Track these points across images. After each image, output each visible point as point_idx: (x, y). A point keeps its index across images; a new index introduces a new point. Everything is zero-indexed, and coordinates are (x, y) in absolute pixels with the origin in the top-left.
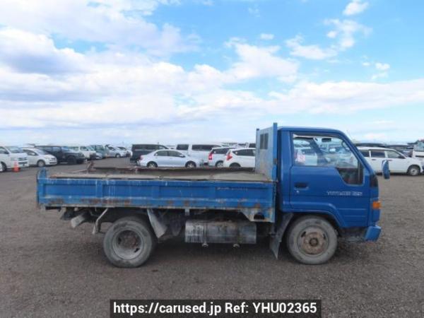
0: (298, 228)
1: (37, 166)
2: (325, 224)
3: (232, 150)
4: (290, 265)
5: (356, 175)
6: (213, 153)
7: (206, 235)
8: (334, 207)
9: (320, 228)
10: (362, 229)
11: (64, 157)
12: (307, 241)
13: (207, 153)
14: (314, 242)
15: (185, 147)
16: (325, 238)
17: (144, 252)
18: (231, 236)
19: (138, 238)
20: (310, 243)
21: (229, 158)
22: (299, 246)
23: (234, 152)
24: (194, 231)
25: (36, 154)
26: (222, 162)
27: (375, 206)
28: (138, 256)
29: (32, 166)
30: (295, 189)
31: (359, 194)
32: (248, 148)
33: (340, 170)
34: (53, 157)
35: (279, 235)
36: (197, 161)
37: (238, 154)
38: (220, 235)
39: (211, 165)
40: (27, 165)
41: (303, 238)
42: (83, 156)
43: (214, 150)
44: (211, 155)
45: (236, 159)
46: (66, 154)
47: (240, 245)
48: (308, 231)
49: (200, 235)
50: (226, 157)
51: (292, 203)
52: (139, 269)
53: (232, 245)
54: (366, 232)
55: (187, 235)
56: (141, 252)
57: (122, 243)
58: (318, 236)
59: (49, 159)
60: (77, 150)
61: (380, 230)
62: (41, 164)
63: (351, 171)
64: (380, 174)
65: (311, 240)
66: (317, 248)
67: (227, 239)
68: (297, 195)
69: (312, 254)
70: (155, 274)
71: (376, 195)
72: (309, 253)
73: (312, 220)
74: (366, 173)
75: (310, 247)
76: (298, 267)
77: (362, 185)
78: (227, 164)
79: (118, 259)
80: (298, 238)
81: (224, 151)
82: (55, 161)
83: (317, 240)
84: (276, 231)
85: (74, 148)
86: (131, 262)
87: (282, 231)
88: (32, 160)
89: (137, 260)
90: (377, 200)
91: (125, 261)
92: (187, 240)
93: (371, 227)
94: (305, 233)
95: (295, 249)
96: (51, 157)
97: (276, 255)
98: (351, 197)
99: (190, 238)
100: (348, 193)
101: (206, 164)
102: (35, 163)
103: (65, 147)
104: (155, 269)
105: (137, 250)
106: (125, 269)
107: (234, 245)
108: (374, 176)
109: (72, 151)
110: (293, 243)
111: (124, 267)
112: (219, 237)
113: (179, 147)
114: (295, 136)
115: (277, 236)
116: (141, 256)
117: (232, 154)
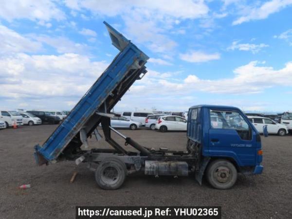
0: (214, 167)
1: (28, 125)
2: (230, 164)
3: (161, 117)
4: (208, 189)
5: (248, 134)
6: (148, 118)
7: (158, 169)
8: (235, 154)
9: (227, 167)
10: (252, 168)
11: (46, 119)
12: (219, 175)
13: (144, 118)
14: (223, 175)
15: (129, 114)
16: (230, 173)
17: (120, 181)
18: (173, 171)
19: (117, 171)
20: (221, 176)
21: (160, 122)
22: (215, 178)
23: (163, 118)
24: (150, 168)
25: (28, 117)
26: (154, 124)
27: (260, 153)
28: (116, 183)
29: (25, 125)
30: (211, 142)
31: (250, 146)
32: (171, 116)
33: (238, 131)
34: (39, 119)
35: (202, 170)
36: (138, 124)
37: (165, 120)
38: (166, 170)
39: (147, 126)
40: (22, 124)
41: (217, 173)
42: (59, 118)
43: (149, 117)
44: (147, 120)
45: (164, 123)
46: (48, 117)
47: (178, 176)
48: (220, 168)
49: (154, 170)
50: (158, 121)
51: (210, 151)
52: (117, 190)
53: (173, 176)
54: (254, 169)
55: (146, 170)
56: (118, 181)
57: (106, 174)
58: (226, 172)
59: (36, 120)
60: (54, 114)
61: (262, 168)
62: (31, 124)
63: (245, 132)
64: (262, 134)
65: (222, 174)
66: (225, 179)
67: (170, 172)
68: (213, 146)
69: (222, 183)
70: (128, 193)
71: (260, 147)
72: (220, 182)
73: (222, 162)
74: (254, 133)
75: (221, 178)
76: (213, 190)
77: (252, 140)
78: (158, 126)
79: (104, 184)
80: (214, 173)
81: (156, 118)
82: (41, 122)
83: (225, 174)
84: (200, 168)
85: (52, 113)
86: (112, 186)
87: (204, 168)
88: (25, 120)
89: (115, 185)
90: (260, 150)
91: (108, 186)
92: (146, 173)
93: (257, 166)
94: (218, 170)
95: (212, 180)
96: (37, 119)
97: (201, 183)
98: (245, 147)
99: (148, 172)
100: (243, 145)
101: (144, 126)
102: (27, 123)
103: (47, 112)
104: (127, 191)
105: (115, 179)
106: (109, 191)
107: (175, 177)
108: (258, 135)
109: (52, 115)
110: (210, 176)
111: (108, 190)
112: (165, 172)
113: (125, 114)
114: (211, 111)
115: (201, 171)
116: (118, 183)
117: (161, 120)
